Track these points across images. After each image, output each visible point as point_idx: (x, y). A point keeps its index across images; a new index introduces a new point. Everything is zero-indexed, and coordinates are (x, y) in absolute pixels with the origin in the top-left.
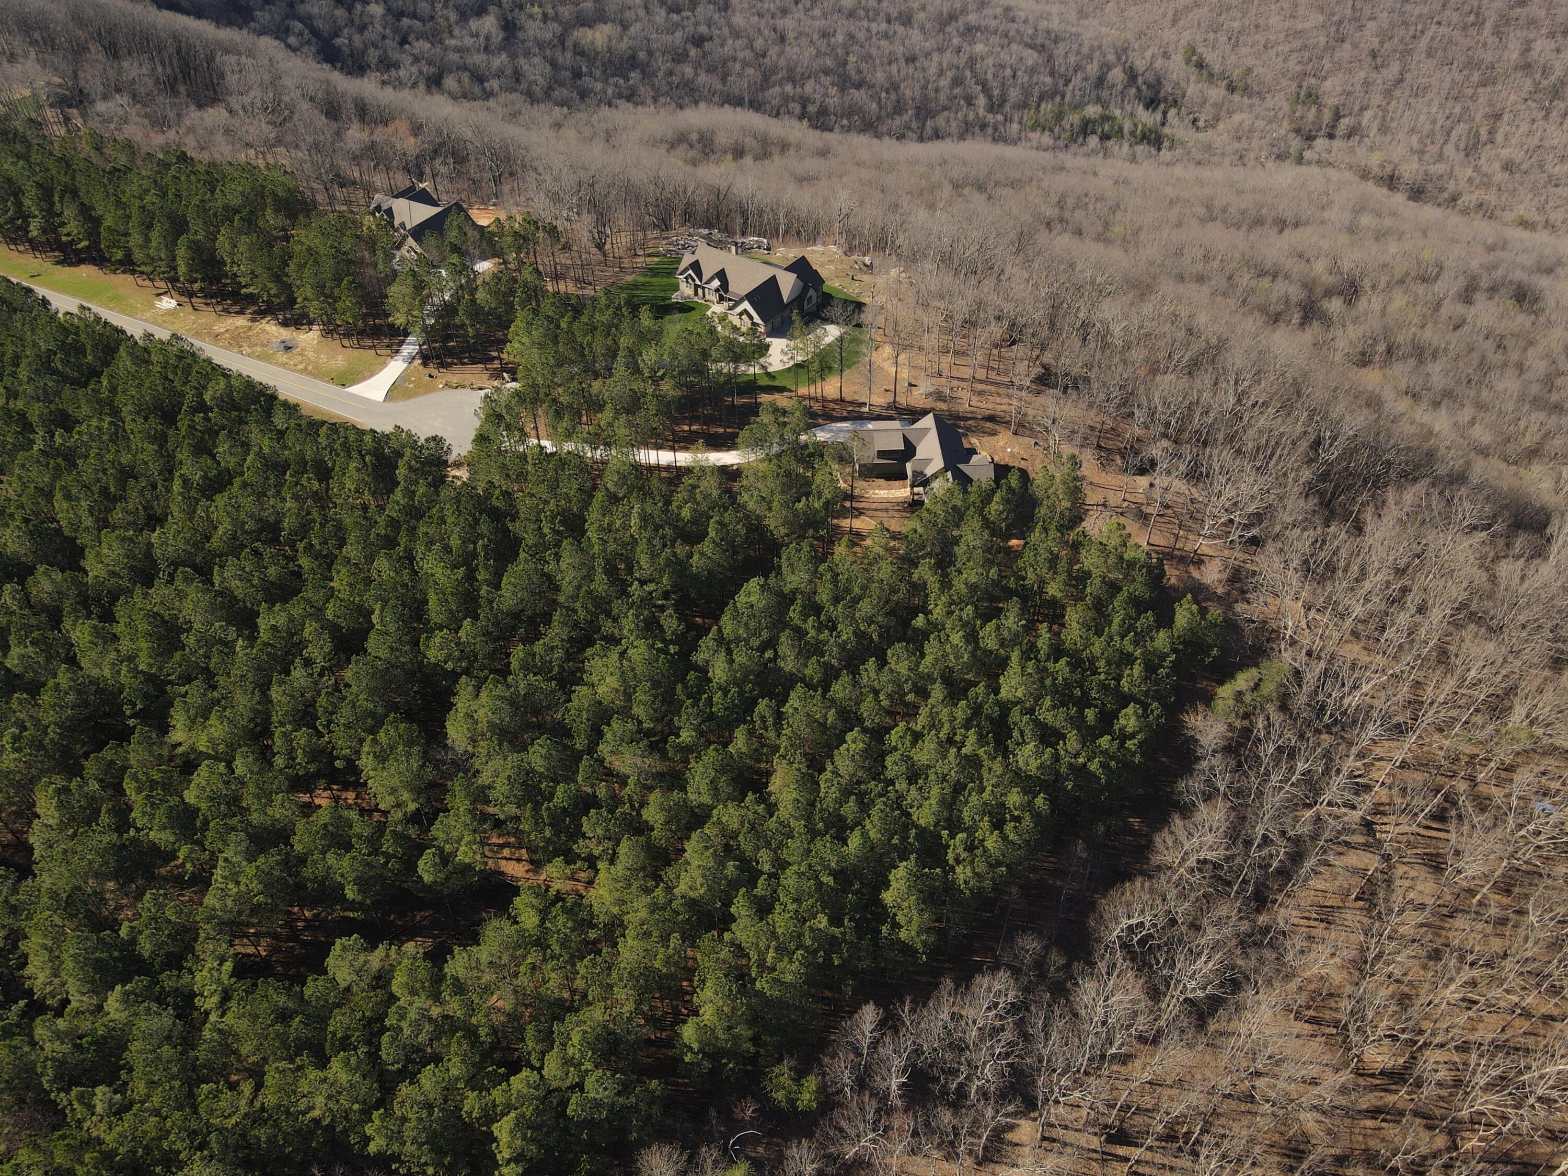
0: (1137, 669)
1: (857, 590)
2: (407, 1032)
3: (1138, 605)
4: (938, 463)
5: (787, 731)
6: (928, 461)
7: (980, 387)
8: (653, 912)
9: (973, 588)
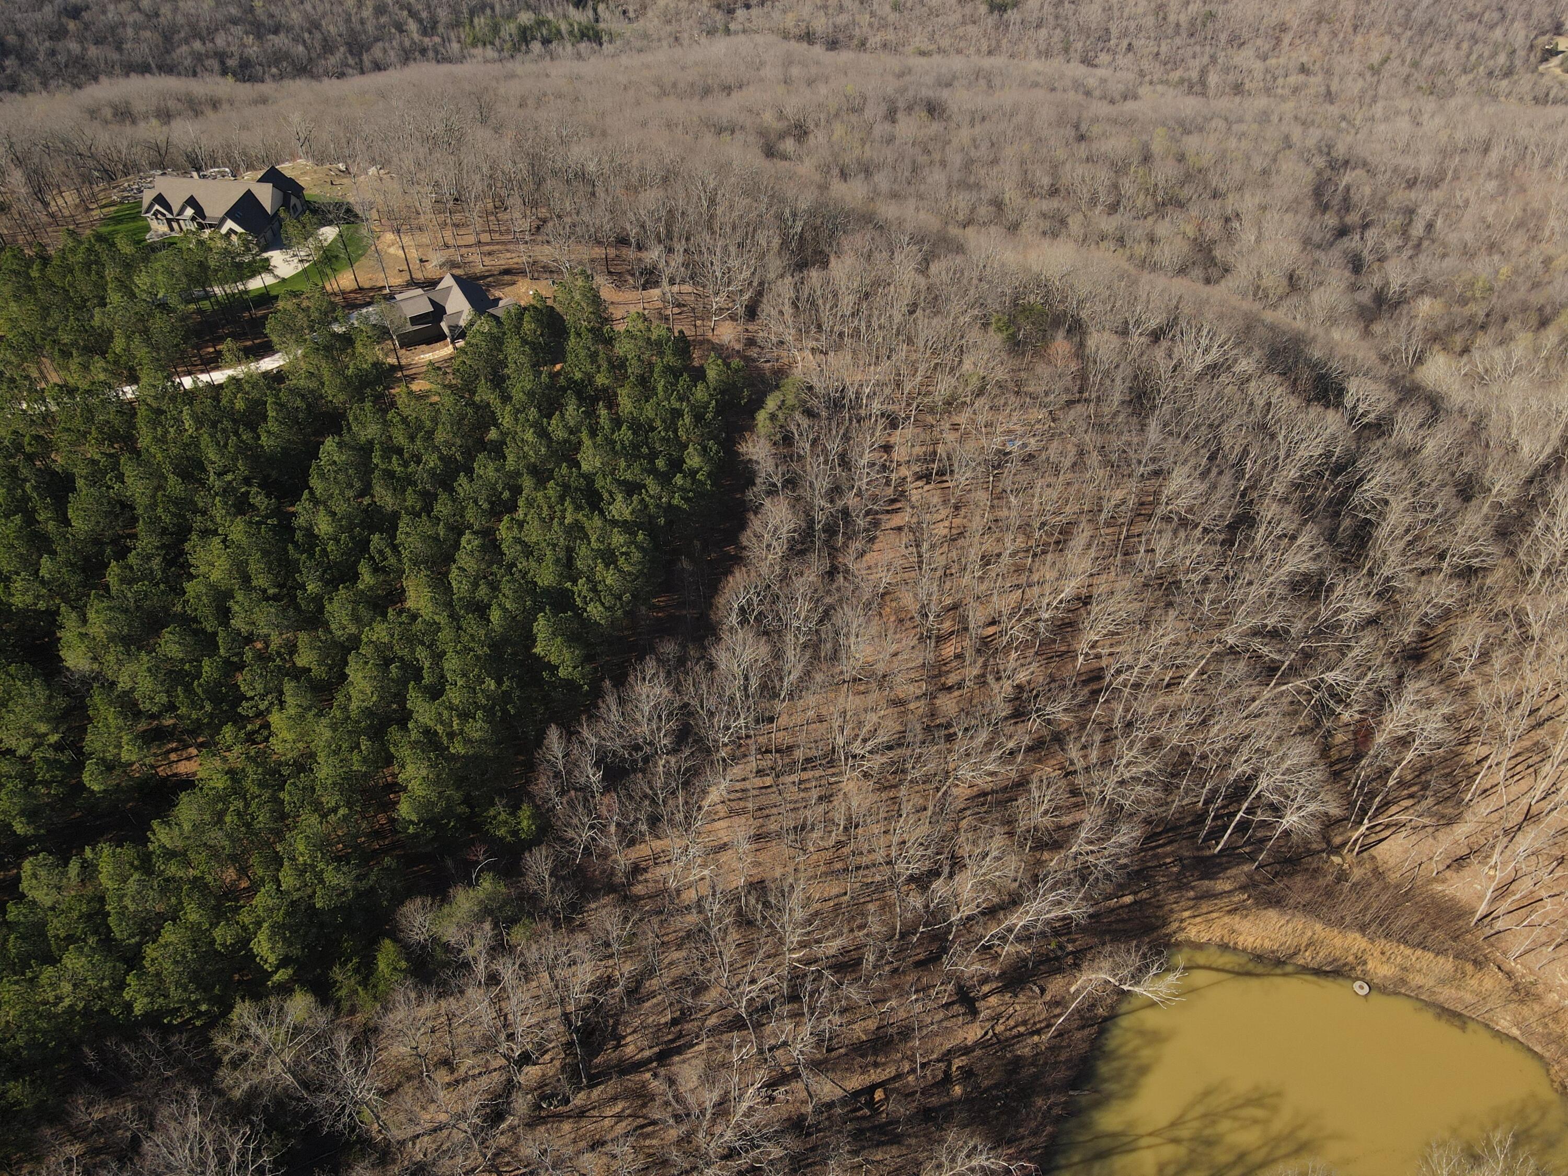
0: (687, 419)
1: (428, 423)
2: (132, 908)
3: (673, 373)
4: (468, 312)
5: (405, 554)
6: (459, 314)
7: (487, 248)
8: (335, 730)
9: (531, 394)
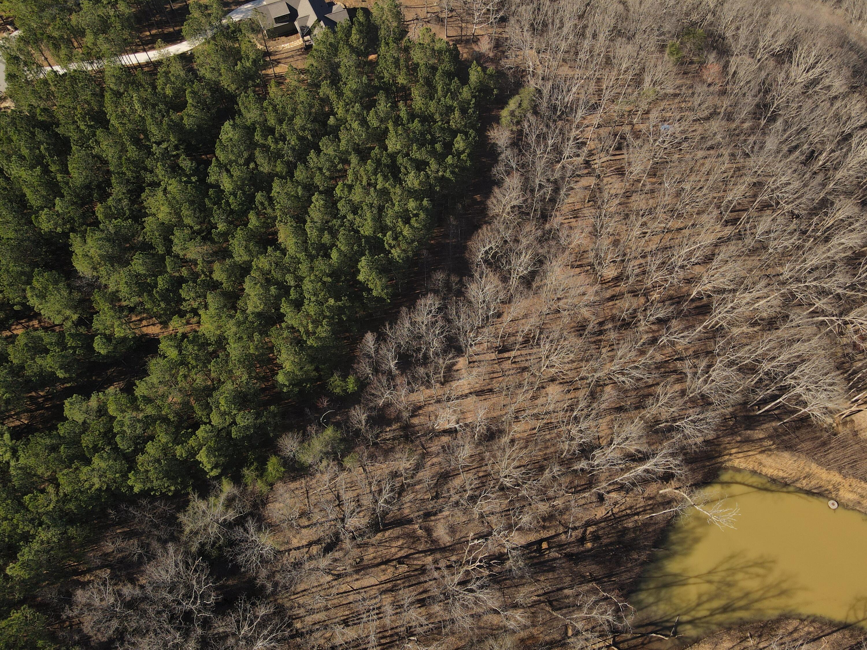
0: (457, 113)
1: (290, 113)
3: (449, 75)
4: (313, 18)
5: (278, 206)
6: (307, 17)
8: (239, 326)
9: (355, 92)
